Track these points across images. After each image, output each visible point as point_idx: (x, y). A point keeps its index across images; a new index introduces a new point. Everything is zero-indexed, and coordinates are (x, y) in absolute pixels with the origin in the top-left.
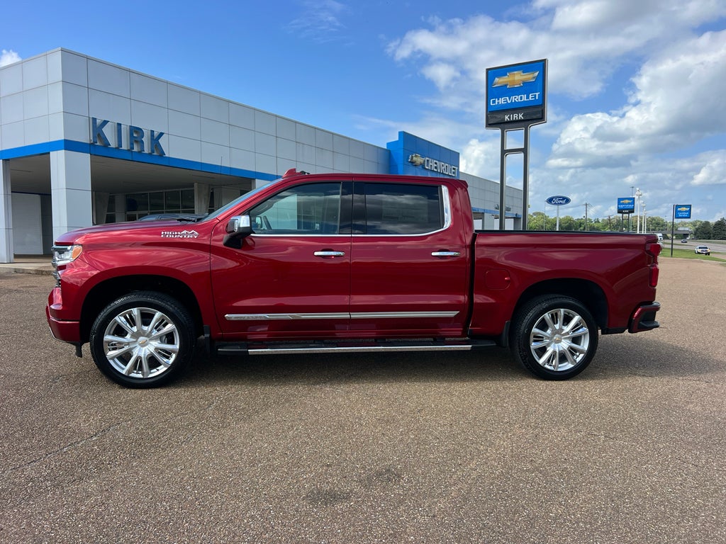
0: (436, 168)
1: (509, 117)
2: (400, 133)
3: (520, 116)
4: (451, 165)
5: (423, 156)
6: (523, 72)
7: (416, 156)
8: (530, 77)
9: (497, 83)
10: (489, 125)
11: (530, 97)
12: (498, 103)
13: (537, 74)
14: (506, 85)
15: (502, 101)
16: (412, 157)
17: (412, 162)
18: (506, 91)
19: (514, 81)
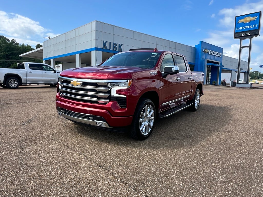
0: (213, 54)
1: (244, 34)
2: (200, 41)
3: (249, 34)
4: (219, 53)
5: (208, 50)
6: (251, 17)
7: (206, 50)
9: (240, 22)
10: (235, 37)
11: (253, 26)
13: (257, 17)
14: (243, 22)
15: (241, 28)
16: (204, 50)
17: (204, 52)
18: (243, 24)
19: (247, 20)
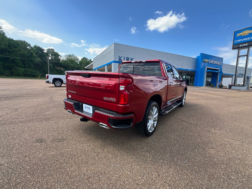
0: (213, 63)
1: (242, 46)
2: (201, 54)
3: (246, 45)
7: (206, 60)
9: (238, 35)
10: (234, 49)
11: (251, 38)
14: (242, 35)
15: (239, 41)
16: (204, 60)
17: (204, 61)
18: (241, 37)
19: (245, 34)
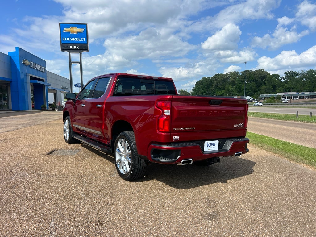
0: (36, 67)
1: (72, 47)
2: (16, 48)
3: (77, 47)
4: (43, 67)
5: (29, 61)
6: (77, 28)
7: (26, 60)
8: (81, 30)
9: (65, 31)
10: (62, 49)
11: (81, 39)
12: (66, 40)
14: (70, 32)
15: (68, 39)
16: (24, 61)
17: (24, 63)
19: (73, 31)
